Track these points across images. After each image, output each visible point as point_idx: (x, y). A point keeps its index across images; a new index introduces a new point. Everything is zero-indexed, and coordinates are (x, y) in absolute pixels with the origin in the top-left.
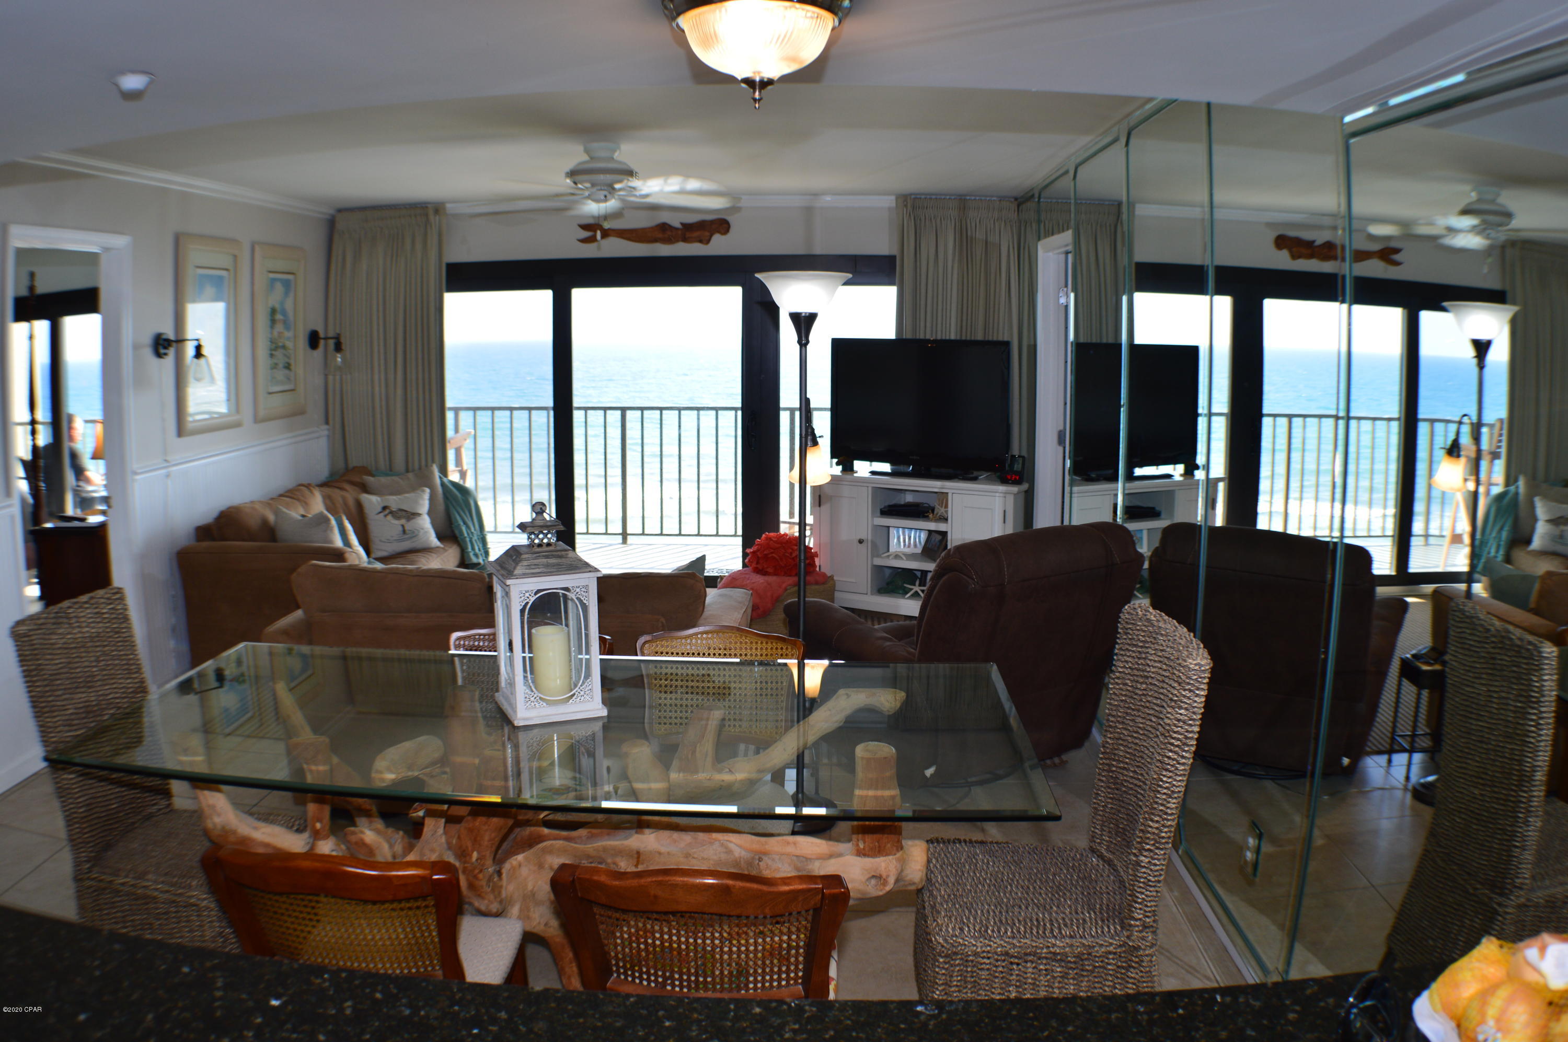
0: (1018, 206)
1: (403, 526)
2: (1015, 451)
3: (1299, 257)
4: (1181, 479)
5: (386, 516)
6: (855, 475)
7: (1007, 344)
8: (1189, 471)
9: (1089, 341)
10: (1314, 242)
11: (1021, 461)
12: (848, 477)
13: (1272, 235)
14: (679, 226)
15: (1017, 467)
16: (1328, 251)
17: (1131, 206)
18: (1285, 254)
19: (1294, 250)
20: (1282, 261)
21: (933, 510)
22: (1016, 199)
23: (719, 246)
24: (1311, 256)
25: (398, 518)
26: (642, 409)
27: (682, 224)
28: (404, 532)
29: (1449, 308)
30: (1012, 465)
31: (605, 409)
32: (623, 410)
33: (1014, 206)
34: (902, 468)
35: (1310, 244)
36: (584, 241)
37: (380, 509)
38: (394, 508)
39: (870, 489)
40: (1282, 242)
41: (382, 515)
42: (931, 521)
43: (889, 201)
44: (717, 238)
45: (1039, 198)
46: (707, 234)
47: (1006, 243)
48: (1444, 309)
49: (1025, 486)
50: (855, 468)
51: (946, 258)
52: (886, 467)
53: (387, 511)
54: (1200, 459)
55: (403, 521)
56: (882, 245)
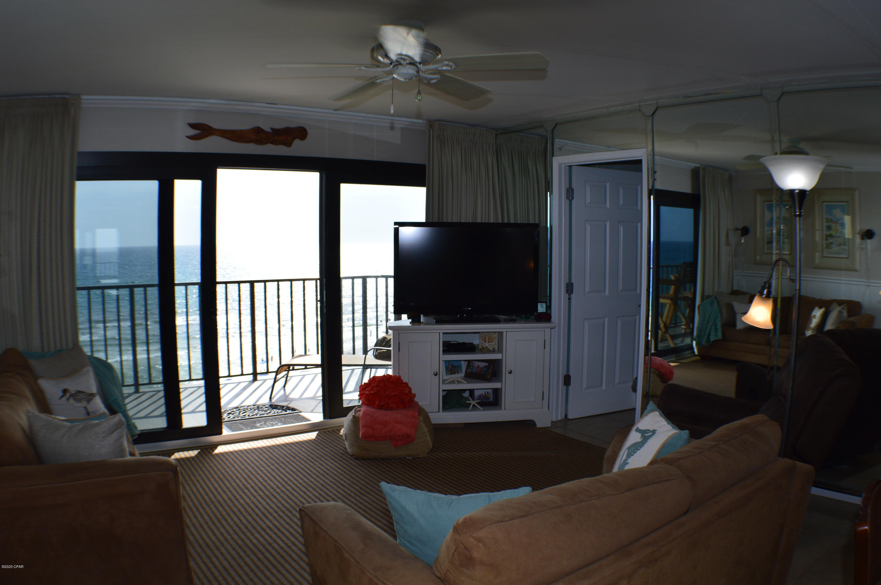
0: (497, 135)
1: (85, 408)
5: (68, 399)
12: (418, 326)
14: (270, 131)
15: (543, 310)
22: (496, 130)
25: (79, 401)
26: (265, 282)
27: (272, 129)
28: (88, 414)
31: (239, 283)
32: (252, 283)
33: (493, 135)
36: (191, 138)
37: (61, 394)
38: (72, 391)
39: (441, 334)
41: (64, 398)
43: (422, 125)
44: (297, 142)
46: (290, 138)
47: (490, 159)
53: (68, 395)
55: (84, 403)
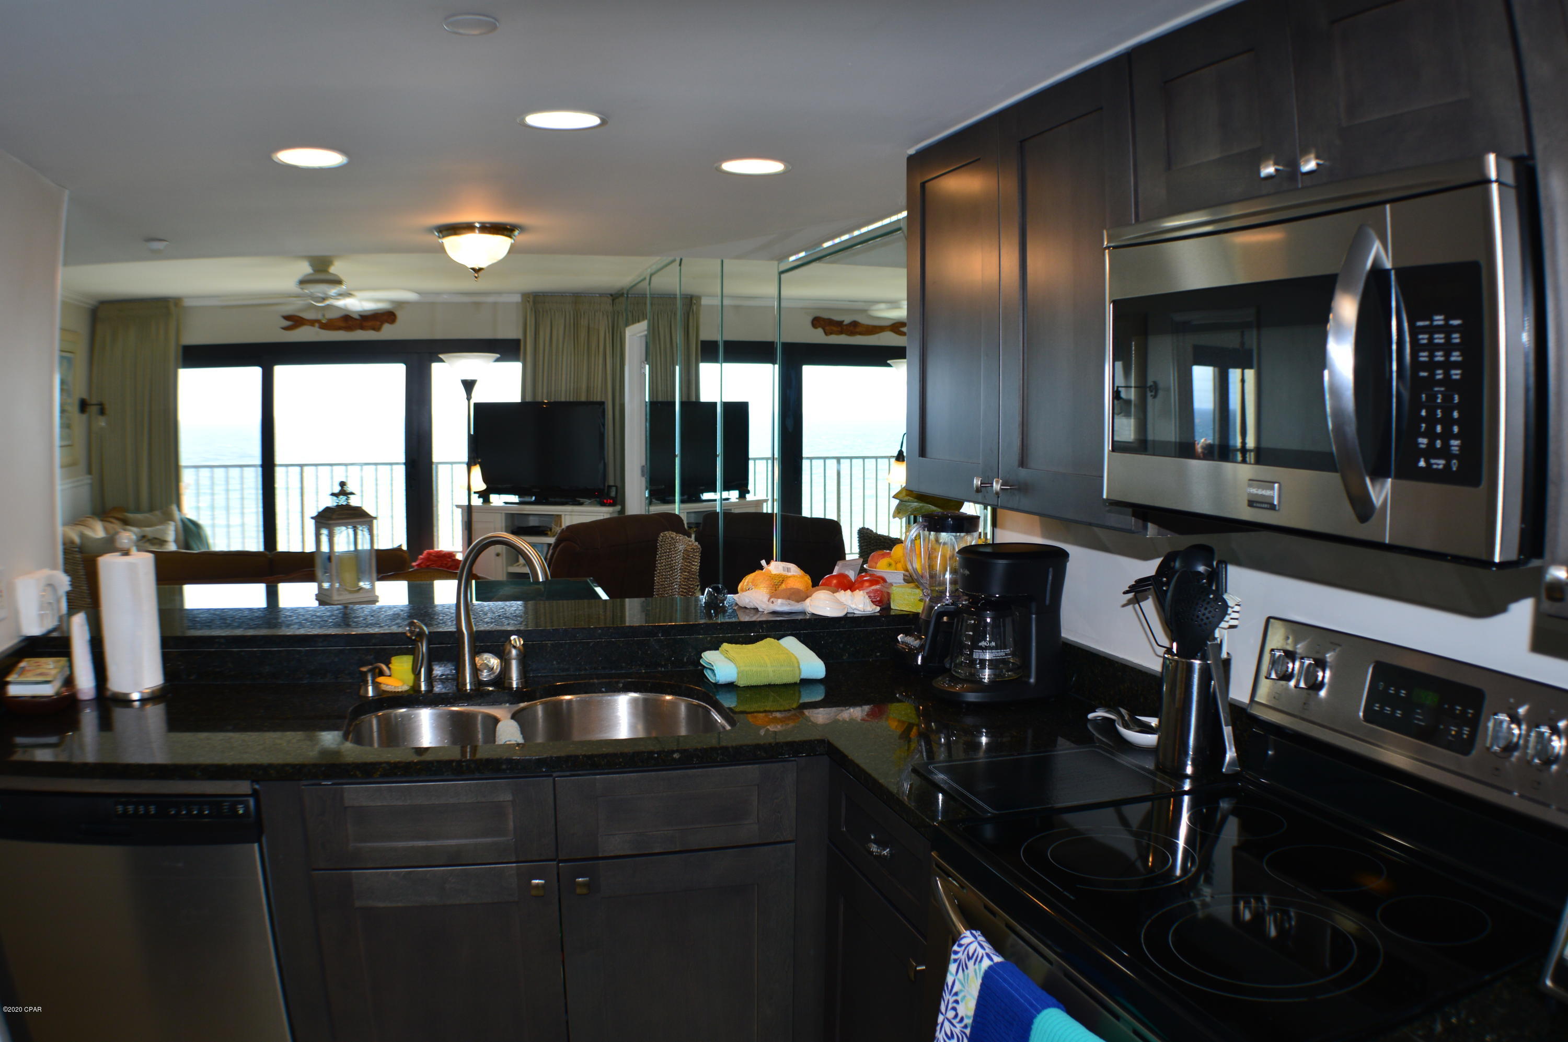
0: (613, 300)
2: (611, 482)
3: (831, 334)
4: (737, 500)
6: (492, 505)
7: (602, 404)
8: (742, 496)
9: (666, 400)
10: (843, 321)
11: (614, 489)
12: (486, 506)
13: (809, 319)
14: (358, 317)
15: (613, 494)
16: (854, 328)
17: (699, 298)
18: (820, 331)
19: (827, 328)
20: (818, 337)
21: (551, 530)
22: (611, 295)
23: (388, 333)
24: (841, 333)
27: (361, 315)
29: (891, 364)
30: (609, 492)
33: (609, 300)
34: (527, 499)
35: (840, 323)
36: (286, 329)
38: (150, 535)
39: (504, 515)
40: (817, 322)
42: (550, 537)
43: (517, 298)
45: (627, 294)
46: (378, 323)
47: (603, 326)
48: (889, 365)
49: (618, 508)
50: (491, 500)
51: (558, 340)
52: (514, 499)
53: (147, 539)
54: (751, 487)
56: (510, 332)
